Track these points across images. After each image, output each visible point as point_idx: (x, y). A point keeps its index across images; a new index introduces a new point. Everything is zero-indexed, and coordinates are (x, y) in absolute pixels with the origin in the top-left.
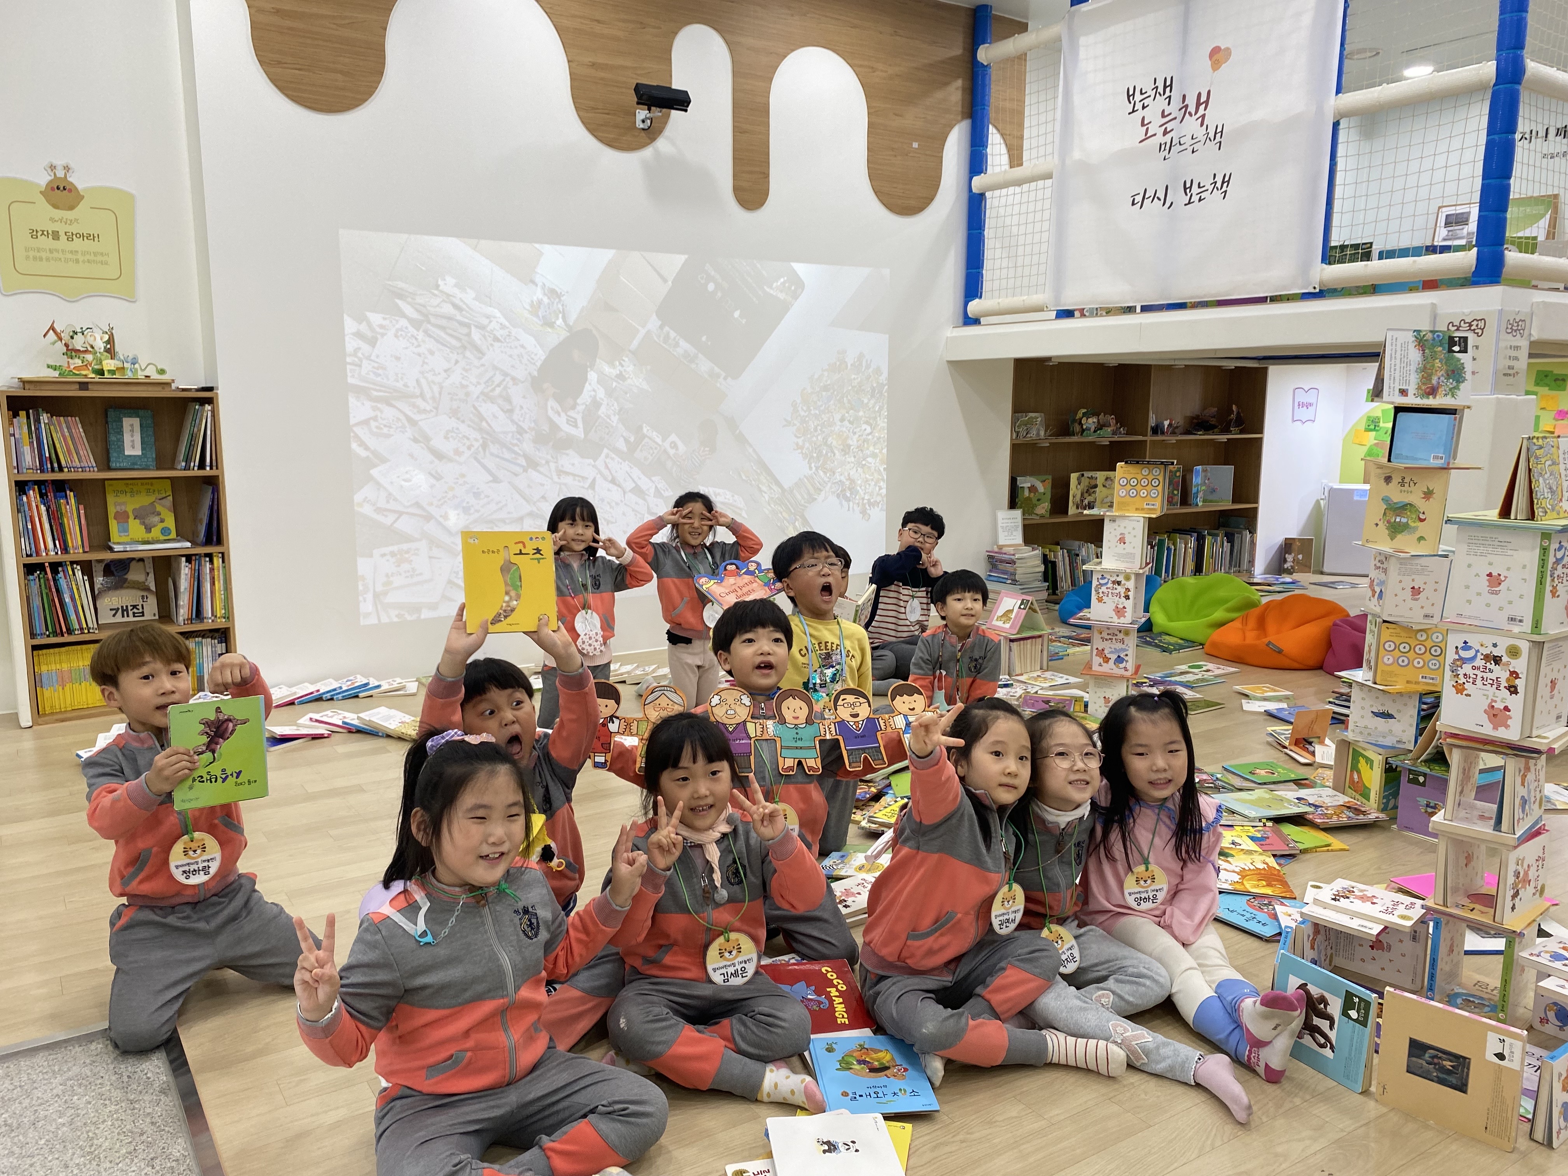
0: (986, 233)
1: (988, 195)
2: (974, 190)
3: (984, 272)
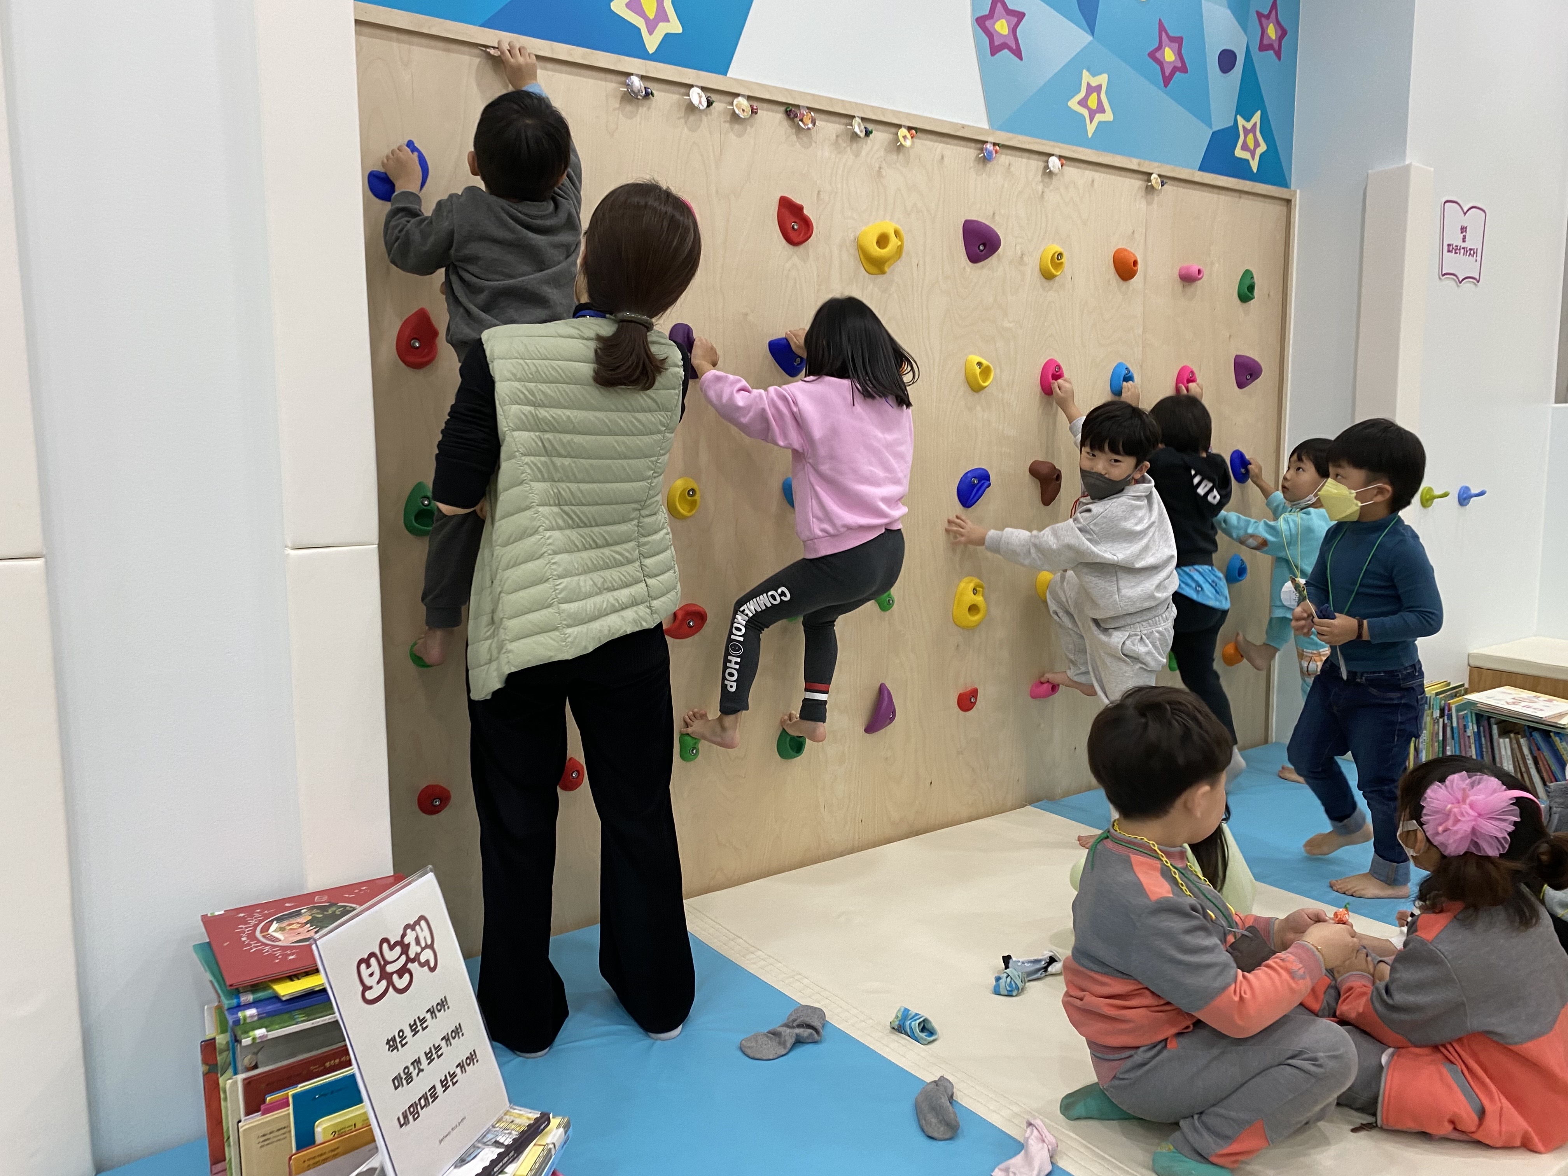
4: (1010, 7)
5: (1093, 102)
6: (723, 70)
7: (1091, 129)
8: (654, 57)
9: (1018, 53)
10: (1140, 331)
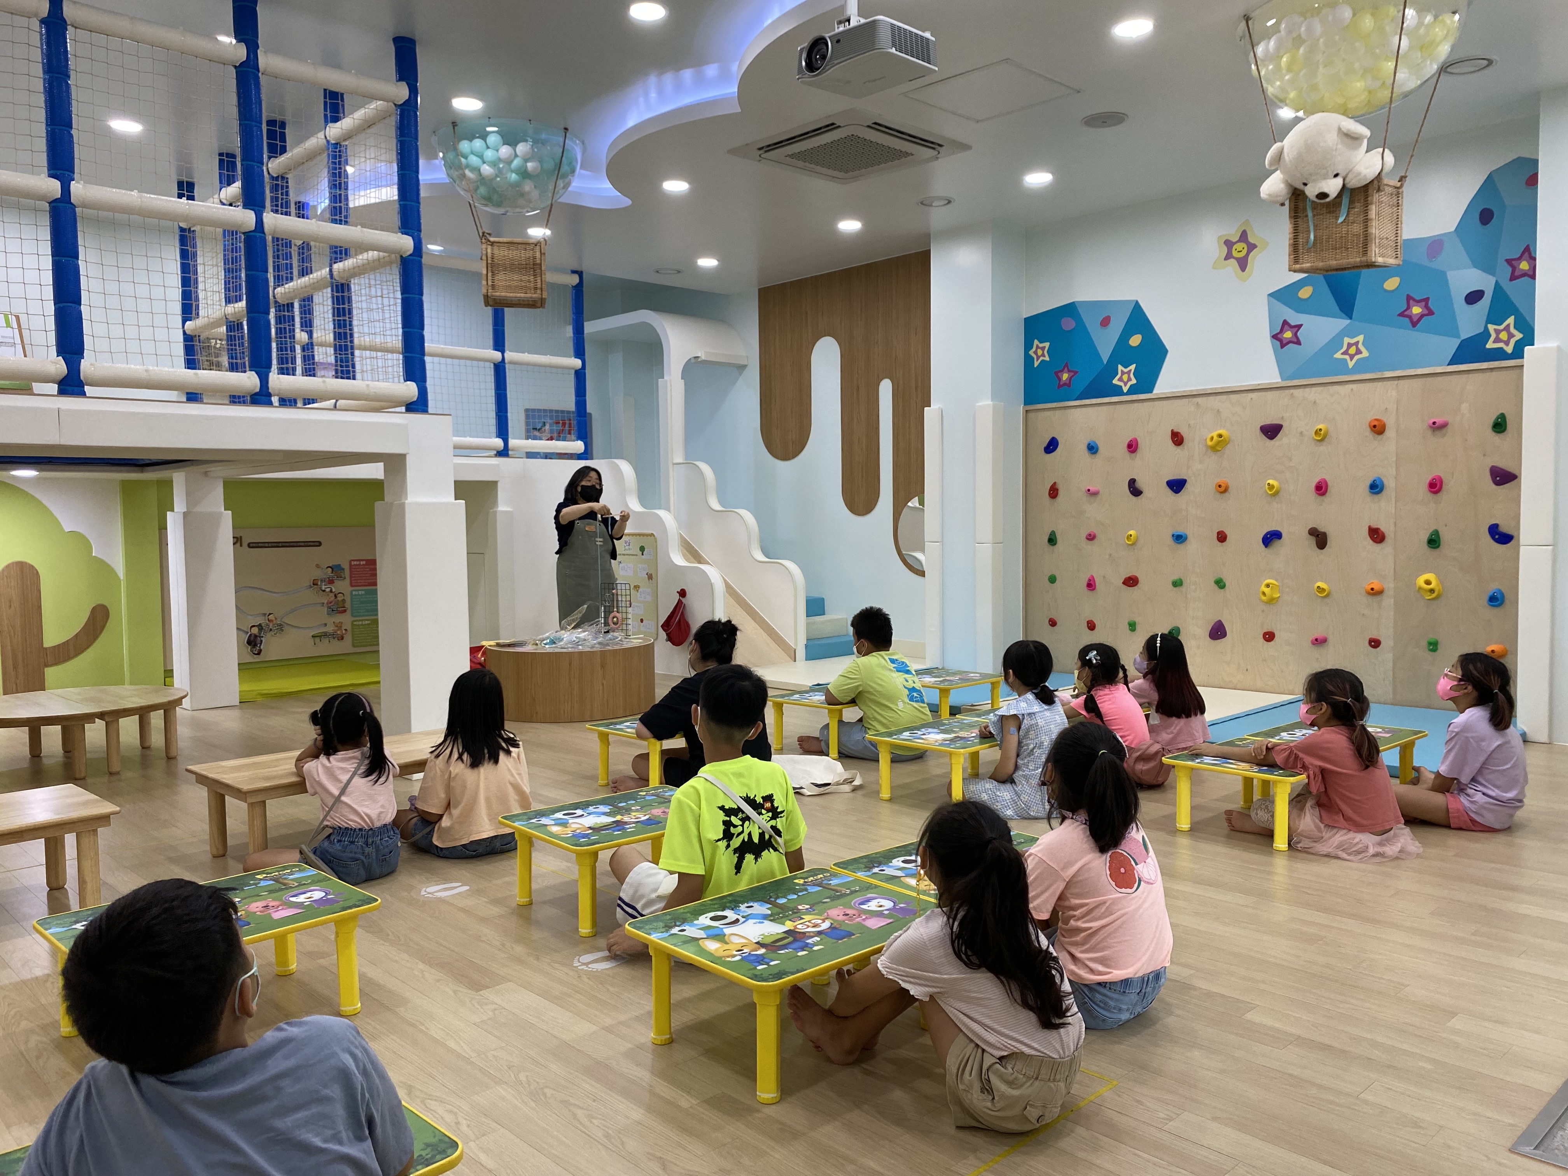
4: (1293, 324)
5: (1352, 350)
6: (1151, 391)
7: (1351, 364)
8: (1126, 394)
9: (1298, 343)
10: (1394, 459)
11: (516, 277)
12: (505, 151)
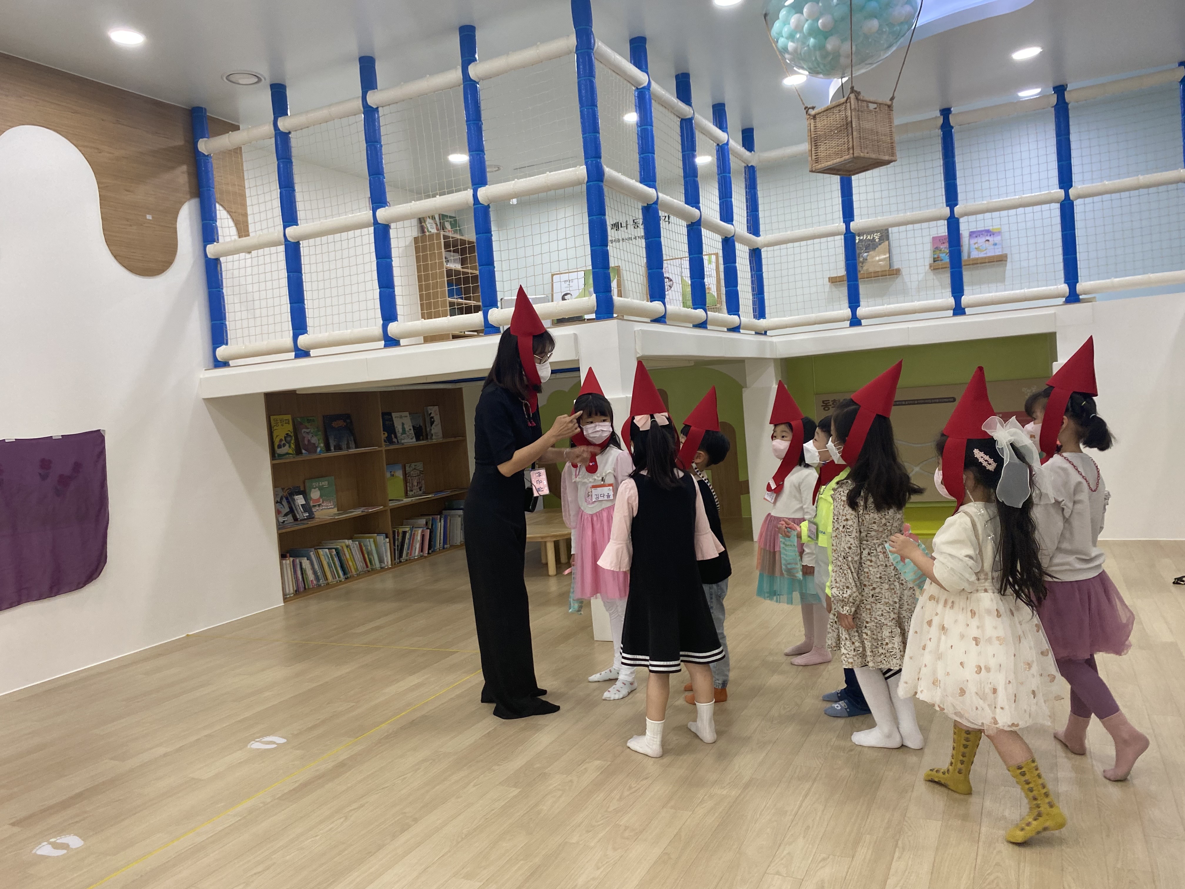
0: (224, 291)
1: (221, 259)
2: (209, 256)
3: (227, 323)
11: (834, 143)
12: (794, 19)
